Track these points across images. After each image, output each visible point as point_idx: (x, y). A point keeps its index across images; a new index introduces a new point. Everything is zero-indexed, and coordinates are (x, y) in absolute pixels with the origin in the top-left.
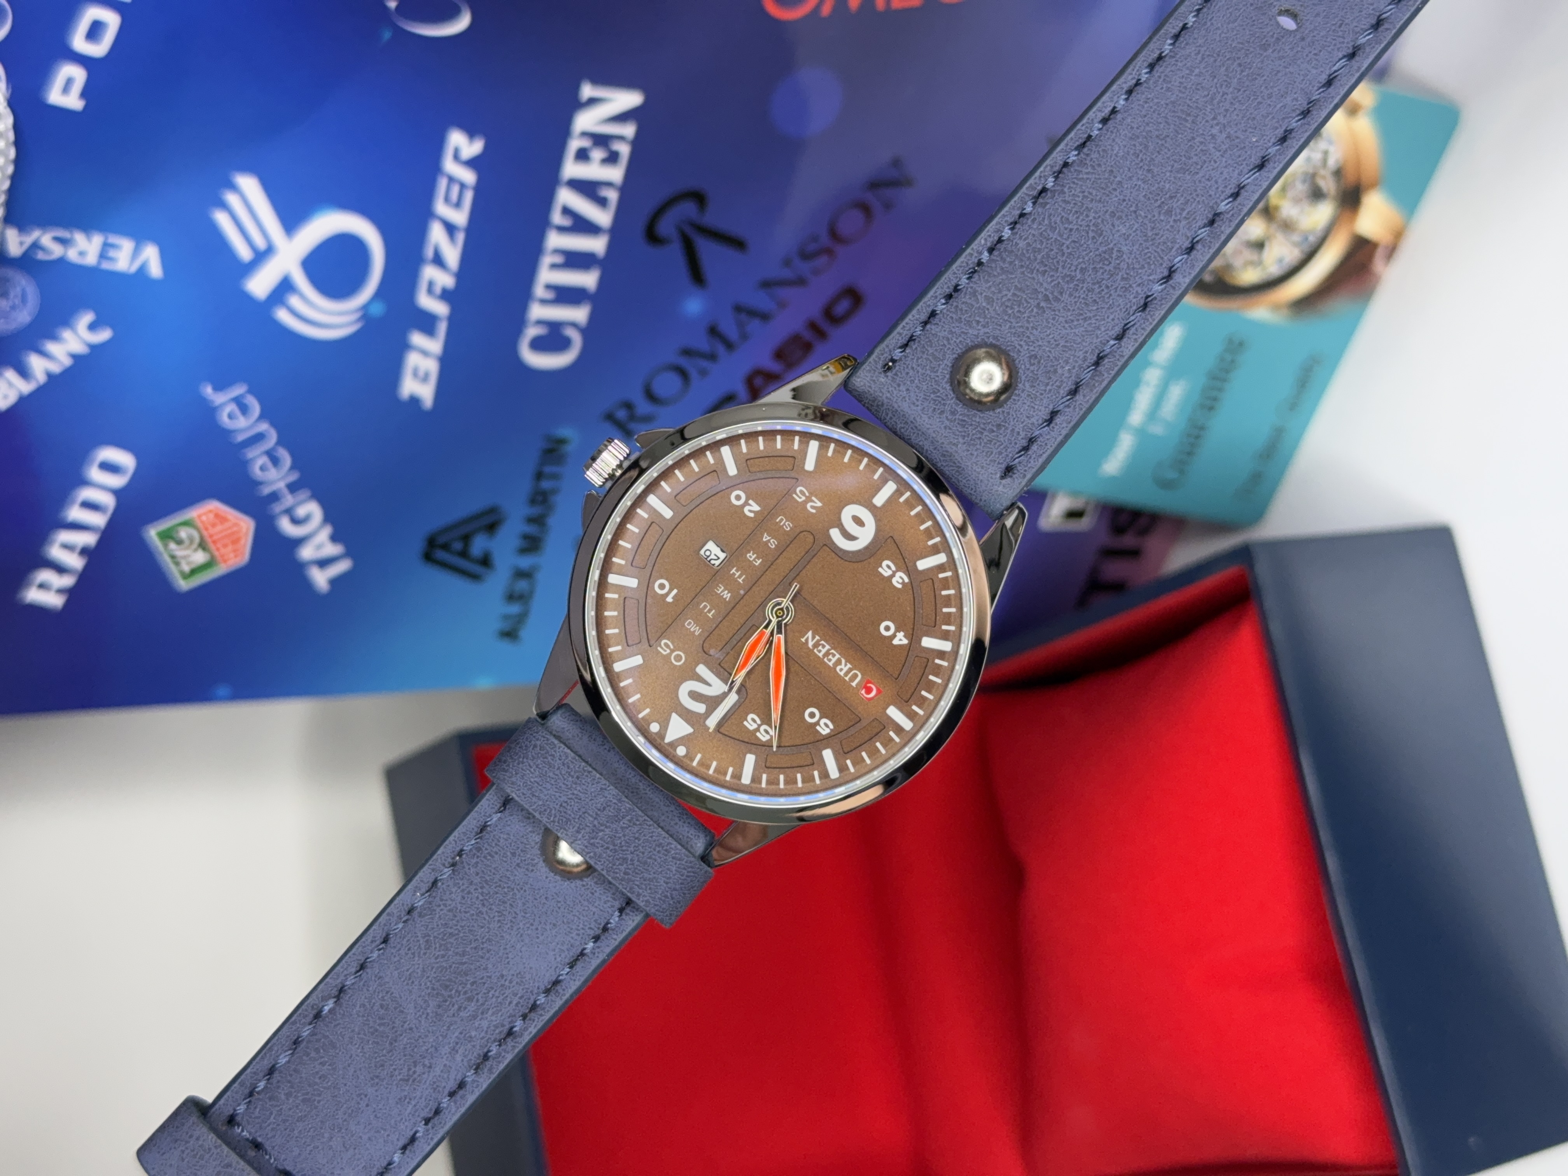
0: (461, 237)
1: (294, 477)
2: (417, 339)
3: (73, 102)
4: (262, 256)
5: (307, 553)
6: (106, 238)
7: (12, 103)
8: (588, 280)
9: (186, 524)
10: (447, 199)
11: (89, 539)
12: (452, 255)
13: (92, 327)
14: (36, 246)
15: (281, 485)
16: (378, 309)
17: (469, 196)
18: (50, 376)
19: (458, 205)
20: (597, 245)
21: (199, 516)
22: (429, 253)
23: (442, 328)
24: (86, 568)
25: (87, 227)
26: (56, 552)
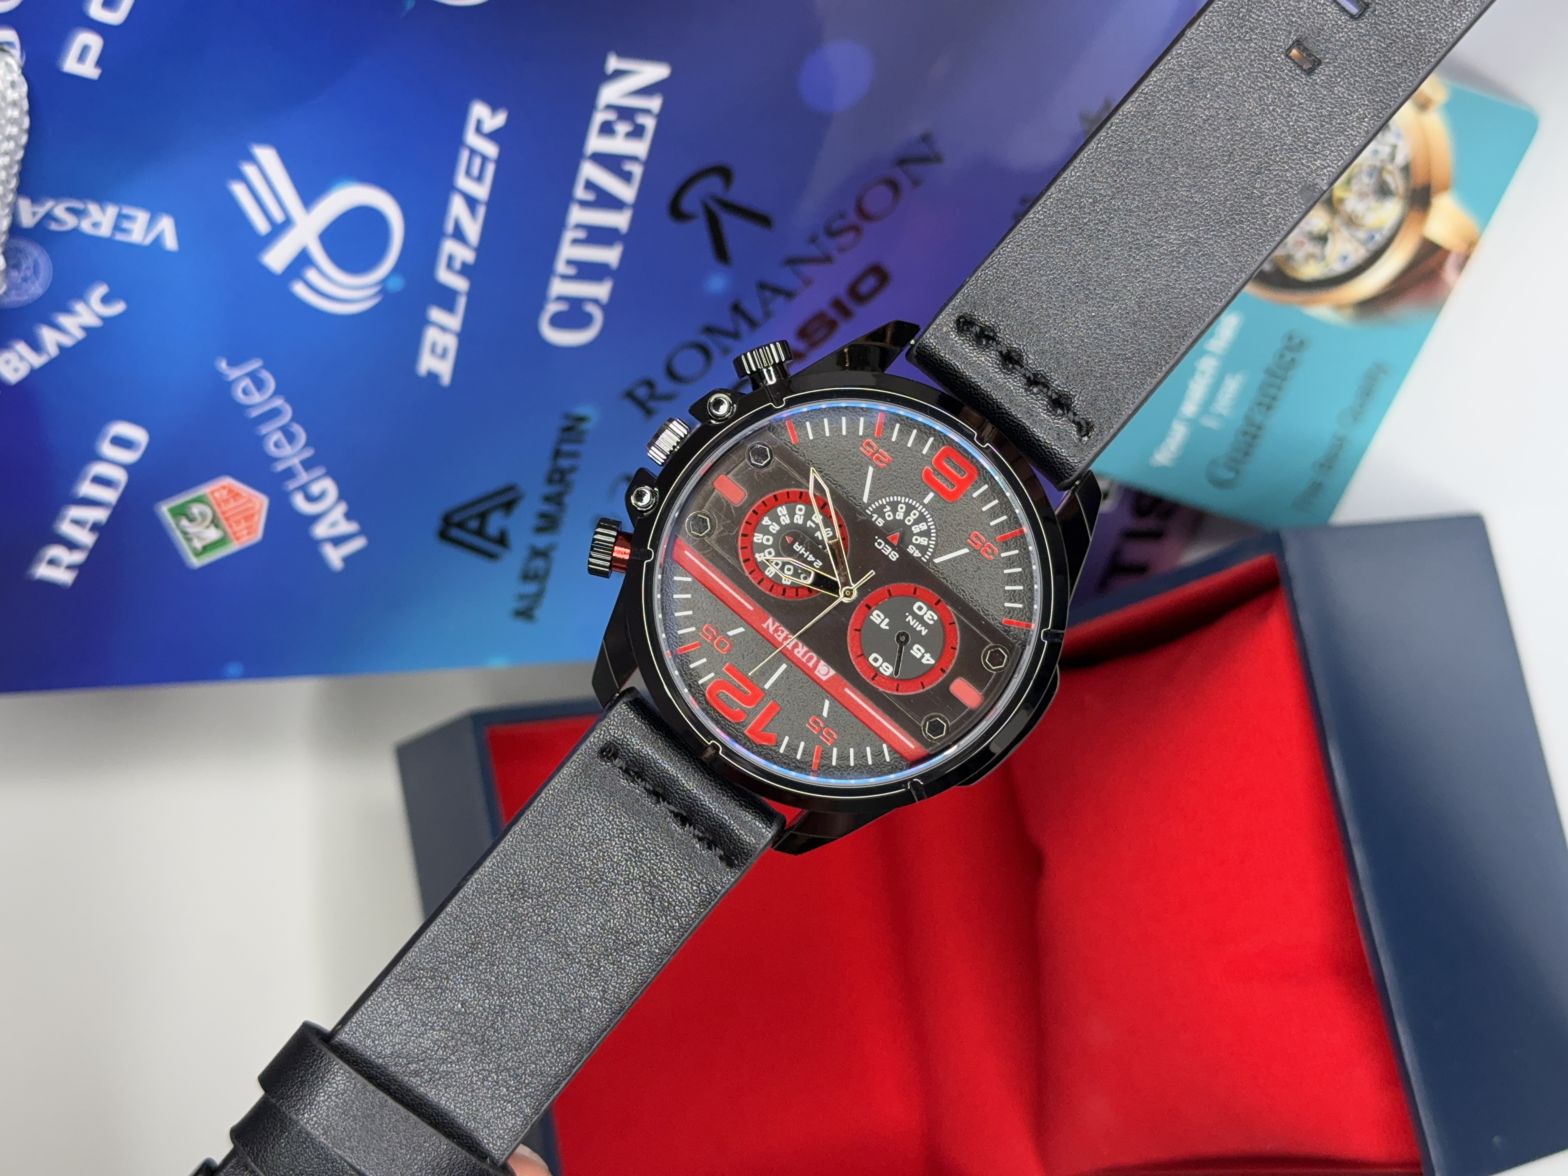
0: (482, 211)
1: (309, 453)
2: (436, 314)
3: (89, 70)
4: (279, 229)
5: (321, 530)
6: (120, 209)
7: (27, 71)
8: (611, 256)
9: (199, 500)
10: (468, 173)
11: (100, 515)
12: (473, 229)
13: (106, 300)
14: (49, 216)
15: (296, 462)
16: (397, 284)
17: (490, 169)
18: (61, 348)
19: (479, 179)
20: (621, 220)
21: (212, 493)
22: (450, 228)
23: (462, 303)
24: (97, 544)
25: (102, 200)
26: (66, 528)
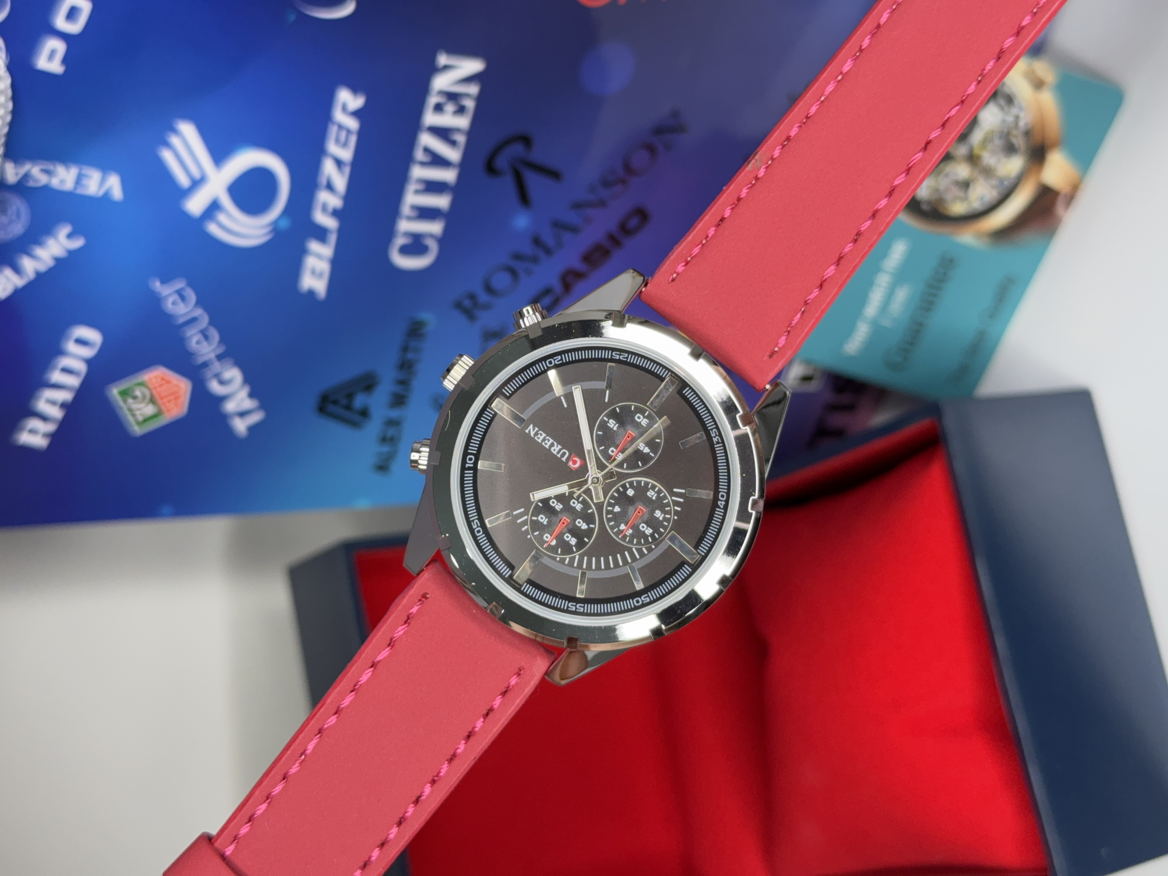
0: (347, 170)
1: (221, 350)
2: (314, 246)
3: (56, 67)
4: (197, 183)
5: (230, 407)
6: (81, 170)
7: (11, 68)
8: (442, 202)
9: (140, 384)
10: (337, 141)
11: (65, 396)
12: (340, 182)
14: (27, 176)
15: (212, 356)
16: (284, 224)
17: (353, 139)
18: (37, 273)
19: (345, 145)
20: (449, 176)
21: (150, 379)
22: (323, 181)
23: (333, 238)
24: (65, 418)
25: (66, 161)
